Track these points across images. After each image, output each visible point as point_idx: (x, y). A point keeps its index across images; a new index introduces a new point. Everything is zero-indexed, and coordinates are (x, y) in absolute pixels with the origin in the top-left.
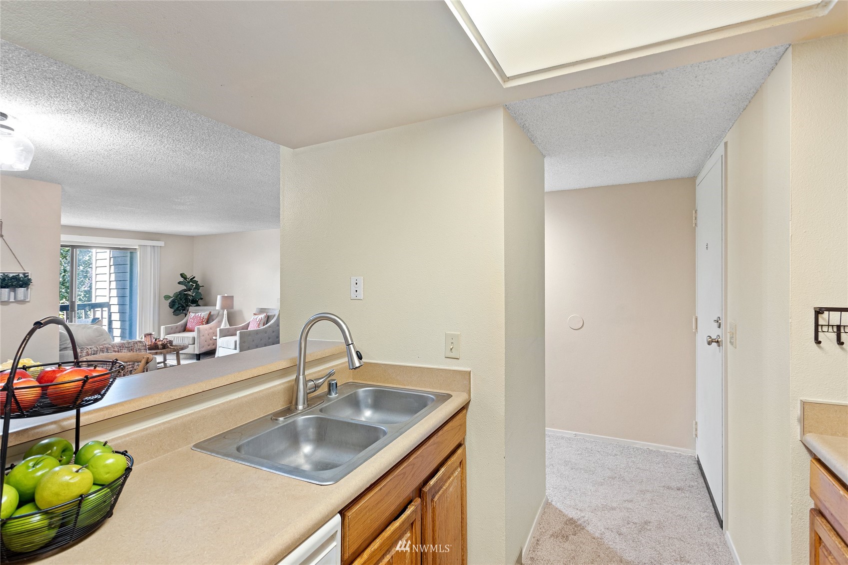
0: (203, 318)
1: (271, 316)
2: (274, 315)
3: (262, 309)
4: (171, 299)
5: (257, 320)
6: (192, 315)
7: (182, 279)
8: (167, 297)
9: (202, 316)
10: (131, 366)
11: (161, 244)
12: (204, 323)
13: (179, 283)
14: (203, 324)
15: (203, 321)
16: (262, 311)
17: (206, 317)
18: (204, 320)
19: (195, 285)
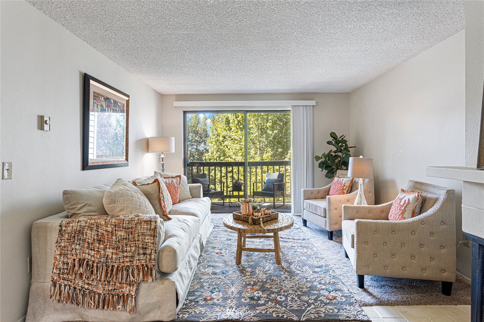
0: (344, 186)
1: (430, 199)
2: (436, 200)
3: (417, 183)
4: (320, 161)
5: (402, 203)
6: (336, 179)
7: (331, 139)
8: (318, 158)
9: (343, 183)
10: (128, 260)
11: (313, 103)
12: (345, 191)
13: (329, 143)
14: (344, 193)
15: (343, 189)
16: (417, 186)
17: (348, 184)
18: (345, 188)
19: (344, 145)
